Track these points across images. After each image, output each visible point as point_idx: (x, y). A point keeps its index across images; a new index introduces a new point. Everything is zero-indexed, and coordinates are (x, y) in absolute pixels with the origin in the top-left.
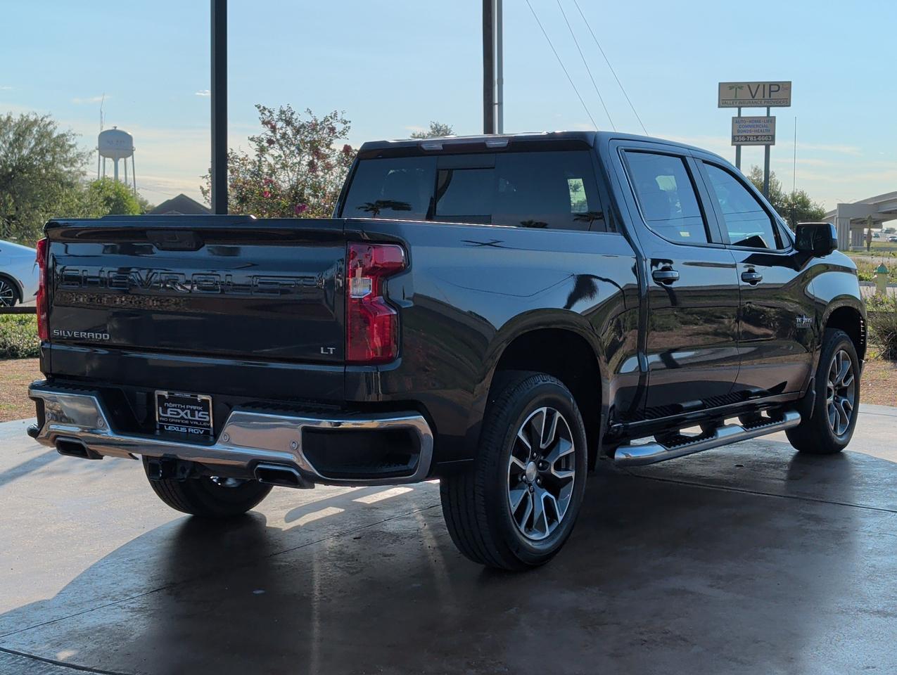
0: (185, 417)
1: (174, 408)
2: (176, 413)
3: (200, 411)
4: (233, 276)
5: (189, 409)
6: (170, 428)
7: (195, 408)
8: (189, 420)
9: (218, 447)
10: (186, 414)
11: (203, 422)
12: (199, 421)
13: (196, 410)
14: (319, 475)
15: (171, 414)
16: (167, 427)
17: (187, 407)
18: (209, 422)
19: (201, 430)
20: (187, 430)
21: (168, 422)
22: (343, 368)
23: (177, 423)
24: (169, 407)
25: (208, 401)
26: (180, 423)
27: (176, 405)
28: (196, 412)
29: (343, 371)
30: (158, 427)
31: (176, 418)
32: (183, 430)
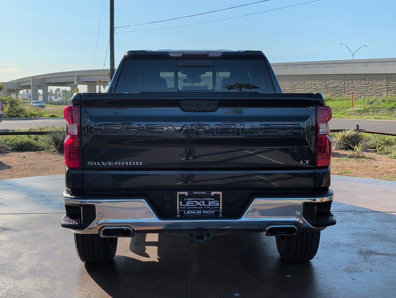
0: (201, 205)
1: (193, 200)
2: (193, 203)
3: (213, 200)
4: (245, 125)
5: (203, 200)
6: (188, 213)
7: (208, 199)
8: (203, 207)
9: (244, 219)
10: (202, 203)
11: (214, 207)
12: (211, 207)
13: (210, 200)
14: (312, 227)
15: (189, 204)
16: (186, 212)
17: (203, 199)
18: (219, 206)
19: (213, 211)
20: (202, 212)
21: (187, 209)
22: (313, 170)
23: (194, 209)
24: (188, 201)
25: (220, 194)
26: (196, 209)
27: (193, 199)
28: (210, 202)
29: (313, 172)
30: (178, 212)
31: (194, 206)
32: (199, 212)
